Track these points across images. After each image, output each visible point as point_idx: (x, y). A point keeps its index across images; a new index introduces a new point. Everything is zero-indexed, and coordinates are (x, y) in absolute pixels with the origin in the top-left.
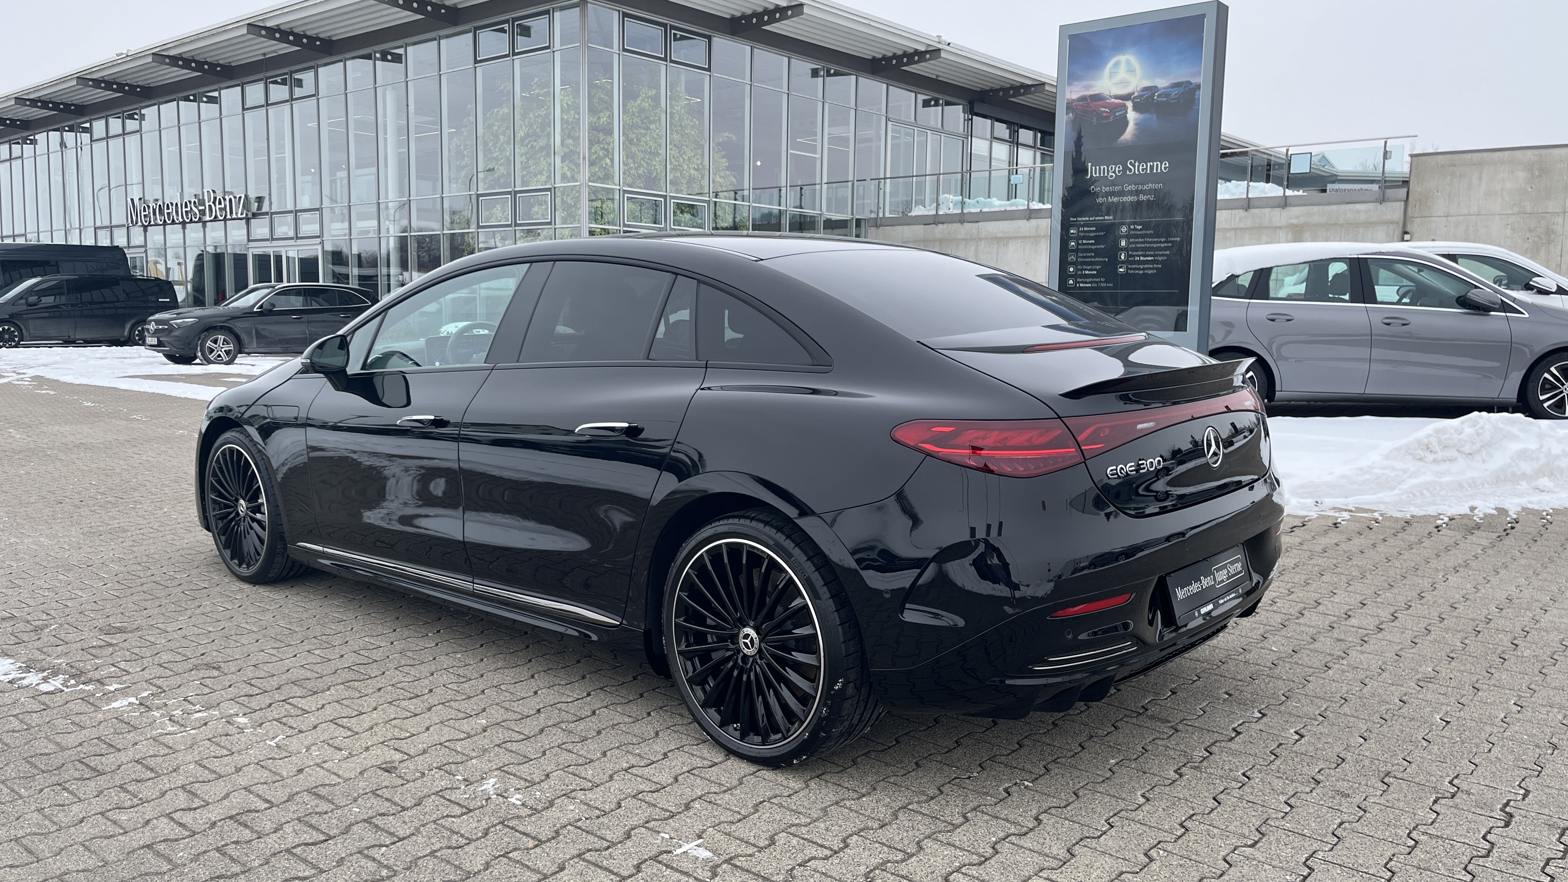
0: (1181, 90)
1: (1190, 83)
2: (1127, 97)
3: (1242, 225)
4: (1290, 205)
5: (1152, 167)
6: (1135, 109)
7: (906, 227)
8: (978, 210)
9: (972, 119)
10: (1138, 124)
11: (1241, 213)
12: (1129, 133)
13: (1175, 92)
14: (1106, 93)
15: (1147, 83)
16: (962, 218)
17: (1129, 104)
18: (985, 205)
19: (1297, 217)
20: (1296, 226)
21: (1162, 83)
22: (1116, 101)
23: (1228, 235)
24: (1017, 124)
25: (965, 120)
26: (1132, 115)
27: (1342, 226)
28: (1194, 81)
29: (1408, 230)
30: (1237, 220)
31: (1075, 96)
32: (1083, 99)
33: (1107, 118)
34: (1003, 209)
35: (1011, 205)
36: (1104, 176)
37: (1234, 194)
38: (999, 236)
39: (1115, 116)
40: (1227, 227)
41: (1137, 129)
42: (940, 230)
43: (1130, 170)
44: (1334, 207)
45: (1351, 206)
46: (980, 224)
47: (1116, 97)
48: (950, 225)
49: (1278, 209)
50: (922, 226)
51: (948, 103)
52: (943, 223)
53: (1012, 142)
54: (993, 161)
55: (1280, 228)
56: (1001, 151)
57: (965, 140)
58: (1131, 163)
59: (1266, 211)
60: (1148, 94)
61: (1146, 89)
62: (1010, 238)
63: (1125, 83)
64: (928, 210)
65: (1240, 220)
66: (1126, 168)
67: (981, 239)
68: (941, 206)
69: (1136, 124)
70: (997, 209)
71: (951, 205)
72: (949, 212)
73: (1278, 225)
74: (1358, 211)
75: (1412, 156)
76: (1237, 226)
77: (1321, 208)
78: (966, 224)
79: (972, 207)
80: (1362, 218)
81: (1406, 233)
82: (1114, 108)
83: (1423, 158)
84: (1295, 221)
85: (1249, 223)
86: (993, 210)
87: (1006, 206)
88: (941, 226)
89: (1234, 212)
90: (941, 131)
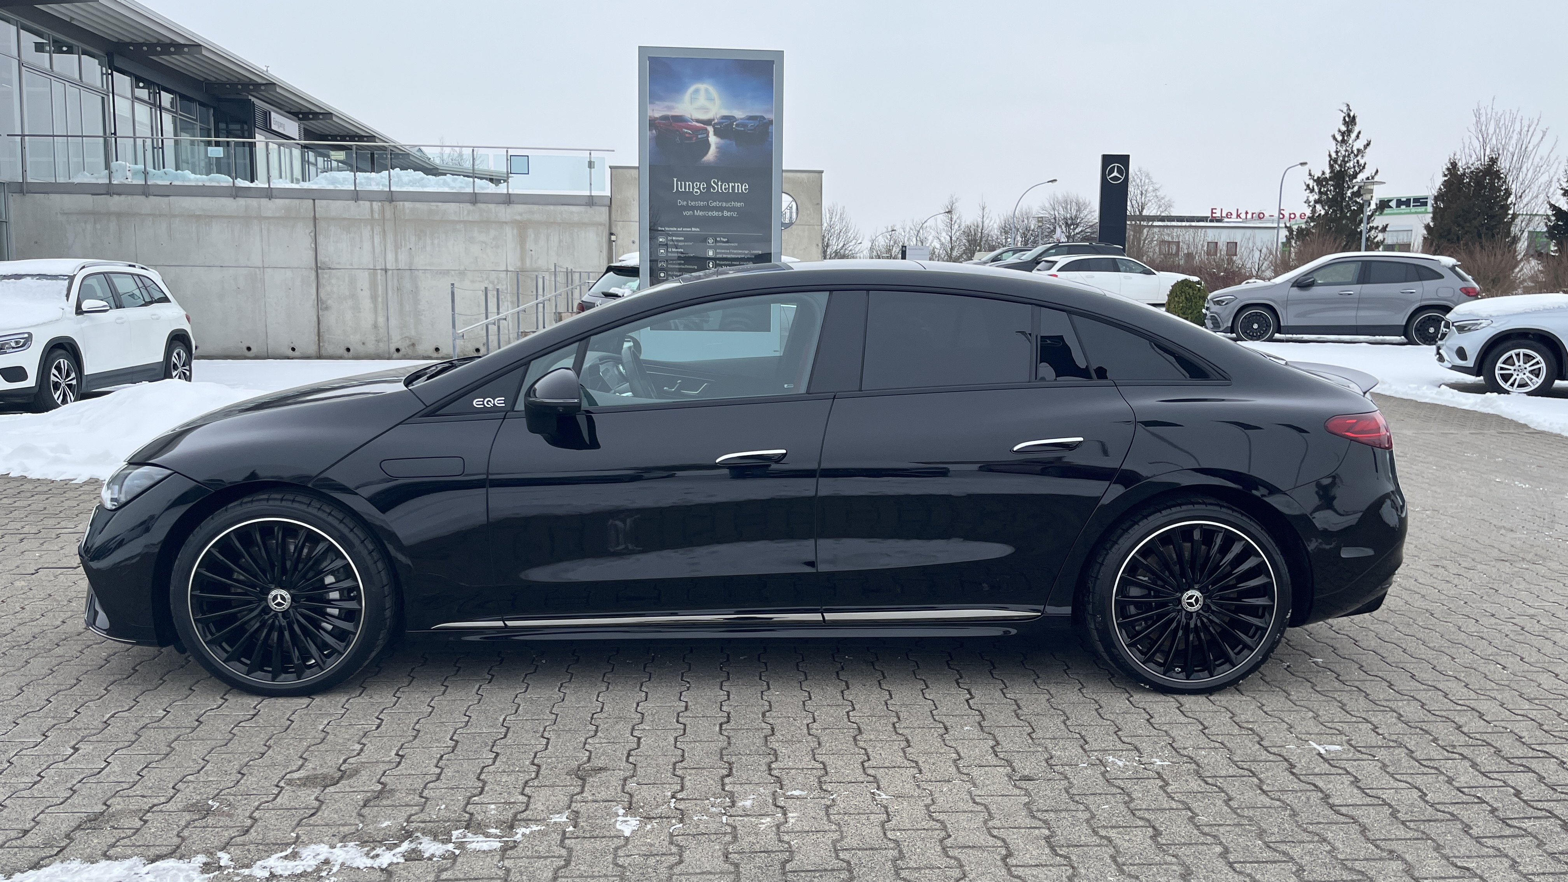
0: (757, 123)
1: (764, 118)
2: (708, 122)
3: (470, 219)
4: (513, 203)
5: (733, 187)
6: (717, 133)
7: (66, 196)
8: (168, 183)
9: (112, 74)
10: (719, 148)
11: (469, 206)
12: (711, 155)
13: (751, 124)
14: (688, 116)
15: (726, 113)
16: (146, 191)
17: (711, 129)
18: (177, 178)
19: (521, 214)
20: (520, 222)
21: (739, 114)
22: (698, 125)
23: (458, 227)
24: (158, 85)
25: (102, 74)
26: (713, 139)
27: (559, 224)
28: (768, 116)
29: (613, 231)
30: (466, 213)
31: (657, 115)
32: (665, 118)
33: (690, 138)
34: (200, 184)
35: (210, 180)
36: (689, 192)
37: (453, 188)
38: (198, 213)
39: (697, 138)
40: (456, 219)
41: (718, 152)
42: (115, 202)
43: (714, 189)
44: (552, 207)
45: (566, 207)
46: (171, 198)
47: (698, 121)
48: (129, 197)
49: (503, 206)
50: (90, 196)
51: (85, 53)
52: (119, 194)
53: (154, 105)
54: (137, 124)
55: (506, 223)
56: (143, 112)
57: (106, 97)
58: (714, 182)
59: (492, 206)
60: (727, 122)
61: (725, 117)
62: (213, 217)
63: (706, 109)
64: (97, 178)
65: (468, 214)
66: (709, 186)
67: (175, 216)
68: (114, 174)
69: (717, 148)
70: (194, 184)
71: (129, 174)
72: (126, 182)
73: (504, 220)
74: (572, 213)
75: (610, 167)
76: (466, 219)
77: (541, 207)
78: (151, 197)
79: (158, 179)
80: (576, 218)
81: (612, 234)
82: (696, 130)
83: (620, 170)
84: (518, 218)
85: (476, 217)
86: (187, 184)
87: (203, 181)
88: (116, 197)
89: (462, 205)
90: (80, 83)
